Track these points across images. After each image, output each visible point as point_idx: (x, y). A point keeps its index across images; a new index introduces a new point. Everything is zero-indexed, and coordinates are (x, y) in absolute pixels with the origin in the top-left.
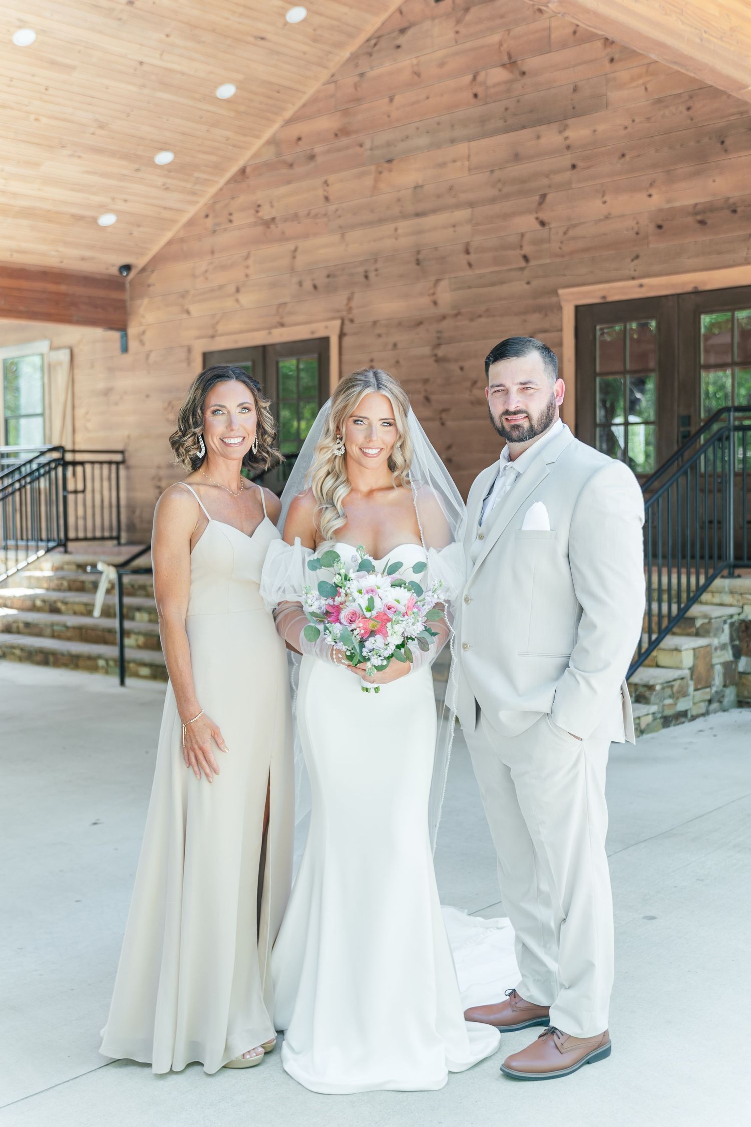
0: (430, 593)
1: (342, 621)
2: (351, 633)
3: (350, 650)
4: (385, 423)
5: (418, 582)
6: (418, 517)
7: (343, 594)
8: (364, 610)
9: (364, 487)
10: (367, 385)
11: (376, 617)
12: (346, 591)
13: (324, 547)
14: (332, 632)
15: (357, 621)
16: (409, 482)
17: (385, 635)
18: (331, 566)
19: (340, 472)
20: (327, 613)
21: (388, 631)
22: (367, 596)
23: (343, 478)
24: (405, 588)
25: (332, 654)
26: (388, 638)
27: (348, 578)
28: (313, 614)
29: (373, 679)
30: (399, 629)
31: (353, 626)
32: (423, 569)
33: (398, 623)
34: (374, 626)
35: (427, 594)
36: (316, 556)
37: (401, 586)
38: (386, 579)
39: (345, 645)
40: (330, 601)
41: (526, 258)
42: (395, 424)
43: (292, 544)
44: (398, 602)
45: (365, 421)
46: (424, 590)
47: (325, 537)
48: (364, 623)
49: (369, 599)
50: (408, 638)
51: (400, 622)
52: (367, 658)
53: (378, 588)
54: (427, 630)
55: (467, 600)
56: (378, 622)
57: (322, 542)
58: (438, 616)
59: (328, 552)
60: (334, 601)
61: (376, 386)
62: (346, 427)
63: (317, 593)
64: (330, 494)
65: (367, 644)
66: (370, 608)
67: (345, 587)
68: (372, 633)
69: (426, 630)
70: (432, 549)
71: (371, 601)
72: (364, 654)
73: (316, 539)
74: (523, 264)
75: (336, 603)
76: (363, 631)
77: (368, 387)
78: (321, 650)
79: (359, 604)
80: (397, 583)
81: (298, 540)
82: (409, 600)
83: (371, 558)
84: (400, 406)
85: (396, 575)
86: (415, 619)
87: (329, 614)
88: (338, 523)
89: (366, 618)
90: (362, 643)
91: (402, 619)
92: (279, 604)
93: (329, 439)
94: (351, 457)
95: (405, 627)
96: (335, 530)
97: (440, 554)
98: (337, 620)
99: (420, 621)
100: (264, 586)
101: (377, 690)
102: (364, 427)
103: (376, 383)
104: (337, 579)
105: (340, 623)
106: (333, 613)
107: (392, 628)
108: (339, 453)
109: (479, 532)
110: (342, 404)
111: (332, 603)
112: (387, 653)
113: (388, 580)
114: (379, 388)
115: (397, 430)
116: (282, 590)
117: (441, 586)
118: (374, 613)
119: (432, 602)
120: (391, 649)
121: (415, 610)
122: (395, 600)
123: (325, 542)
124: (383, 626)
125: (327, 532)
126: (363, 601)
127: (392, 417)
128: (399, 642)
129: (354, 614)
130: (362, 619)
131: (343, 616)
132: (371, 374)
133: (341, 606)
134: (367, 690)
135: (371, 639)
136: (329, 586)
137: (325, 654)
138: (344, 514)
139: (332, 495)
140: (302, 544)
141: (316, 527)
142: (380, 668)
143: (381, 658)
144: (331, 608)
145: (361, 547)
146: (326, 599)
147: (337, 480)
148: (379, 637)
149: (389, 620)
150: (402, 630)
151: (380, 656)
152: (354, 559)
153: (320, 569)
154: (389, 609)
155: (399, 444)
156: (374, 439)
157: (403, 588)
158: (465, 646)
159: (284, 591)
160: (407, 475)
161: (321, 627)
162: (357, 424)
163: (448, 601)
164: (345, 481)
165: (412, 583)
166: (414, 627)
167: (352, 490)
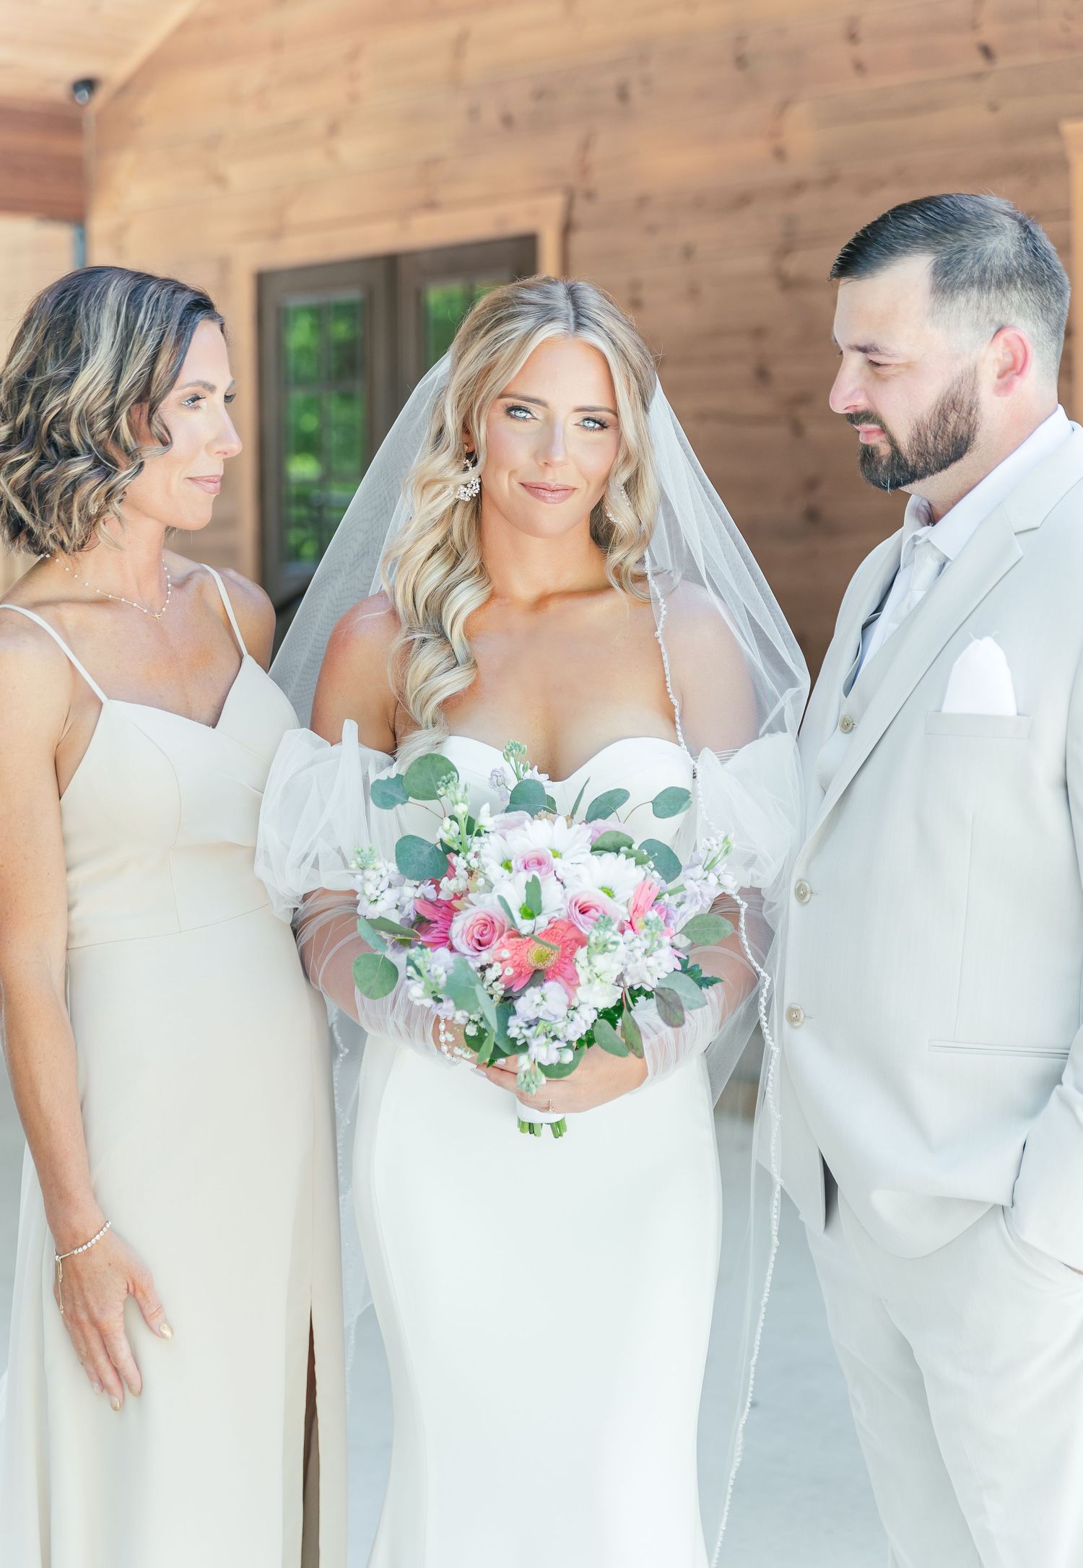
0: (699, 871)
1: (457, 942)
2: (479, 975)
3: (475, 1023)
4: (588, 419)
5: (667, 840)
6: (667, 672)
7: (460, 871)
8: (517, 915)
9: (523, 587)
10: (548, 315)
11: (546, 933)
12: (468, 862)
13: (416, 746)
14: (424, 972)
15: (496, 944)
16: (641, 578)
17: (572, 982)
18: (431, 795)
19: (464, 545)
20: (421, 923)
21: (579, 969)
22: (524, 877)
23: (469, 562)
24: (628, 856)
25: (436, 1033)
26: (579, 990)
27: (476, 829)
28: (380, 924)
29: (546, 1101)
30: (608, 965)
31: (485, 957)
32: (680, 807)
33: (604, 948)
34: (542, 958)
35: (690, 873)
36: (393, 772)
37: (618, 851)
38: (578, 832)
39: (458, 1007)
40: (428, 890)
41: (987, 52)
42: (617, 426)
43: (335, 739)
44: (609, 892)
45: (536, 411)
46: (684, 861)
47: (418, 719)
48: (516, 950)
49: (528, 885)
50: (635, 993)
51: (610, 947)
52: (519, 1043)
53: (557, 855)
54: (687, 969)
55: (801, 894)
56: (553, 948)
57: (411, 733)
58: (717, 933)
59: (426, 757)
60: (438, 889)
61: (572, 320)
62: (488, 427)
63: (393, 867)
64: (435, 605)
65: (520, 1005)
66: (531, 910)
67: (469, 850)
68: (537, 977)
69: (685, 970)
70: (707, 753)
71: (534, 888)
72: (513, 1032)
73: (397, 724)
74: (979, 63)
75: (442, 896)
76: (510, 972)
77: (552, 320)
78: (407, 1022)
79: (501, 899)
80: (608, 841)
81: (350, 729)
82: (640, 889)
83: (543, 778)
84: (633, 379)
85: (610, 824)
86: (652, 941)
87: (424, 925)
88: (453, 682)
89: (518, 935)
90: (508, 1001)
91: (615, 938)
92: (306, 897)
93: (444, 458)
94: (495, 504)
95: (625, 961)
96: (445, 701)
97: (729, 764)
98: (445, 941)
99: (664, 944)
100: (266, 852)
101: (558, 1129)
102: (530, 427)
103: (572, 314)
104: (448, 832)
105: (452, 949)
106: (436, 922)
107: (590, 962)
108: (466, 495)
109: (843, 713)
110: (481, 363)
111: (432, 895)
112: (576, 1031)
113: (584, 834)
114: (579, 325)
115: (620, 438)
116: (311, 859)
117: (727, 852)
118: (542, 921)
119: (702, 894)
120: (586, 1018)
121: (652, 915)
122: (602, 889)
123: (417, 734)
124: (567, 957)
125: (423, 706)
126: (513, 891)
127: (610, 406)
128: (608, 1002)
129: (488, 924)
130: (510, 937)
131: (460, 927)
132: (560, 291)
133: (456, 903)
134: (531, 1128)
135: (533, 994)
136: (427, 851)
137: (417, 1030)
138: (468, 659)
139: (441, 607)
140: (362, 740)
141: (395, 692)
142: (554, 1071)
143: (557, 1044)
144: (430, 907)
145: (516, 746)
146: (417, 883)
147: (453, 568)
148: (553, 989)
149: (582, 941)
150: (617, 969)
151: (555, 1038)
152: (497, 779)
153: (403, 803)
154: (583, 911)
155: (624, 476)
156: (558, 458)
157: (622, 856)
158: (793, 1016)
159: (316, 865)
160: (641, 561)
161: (399, 959)
162: (514, 417)
163: (753, 893)
164: (474, 571)
165: (651, 845)
166: (651, 961)
167: (492, 596)
